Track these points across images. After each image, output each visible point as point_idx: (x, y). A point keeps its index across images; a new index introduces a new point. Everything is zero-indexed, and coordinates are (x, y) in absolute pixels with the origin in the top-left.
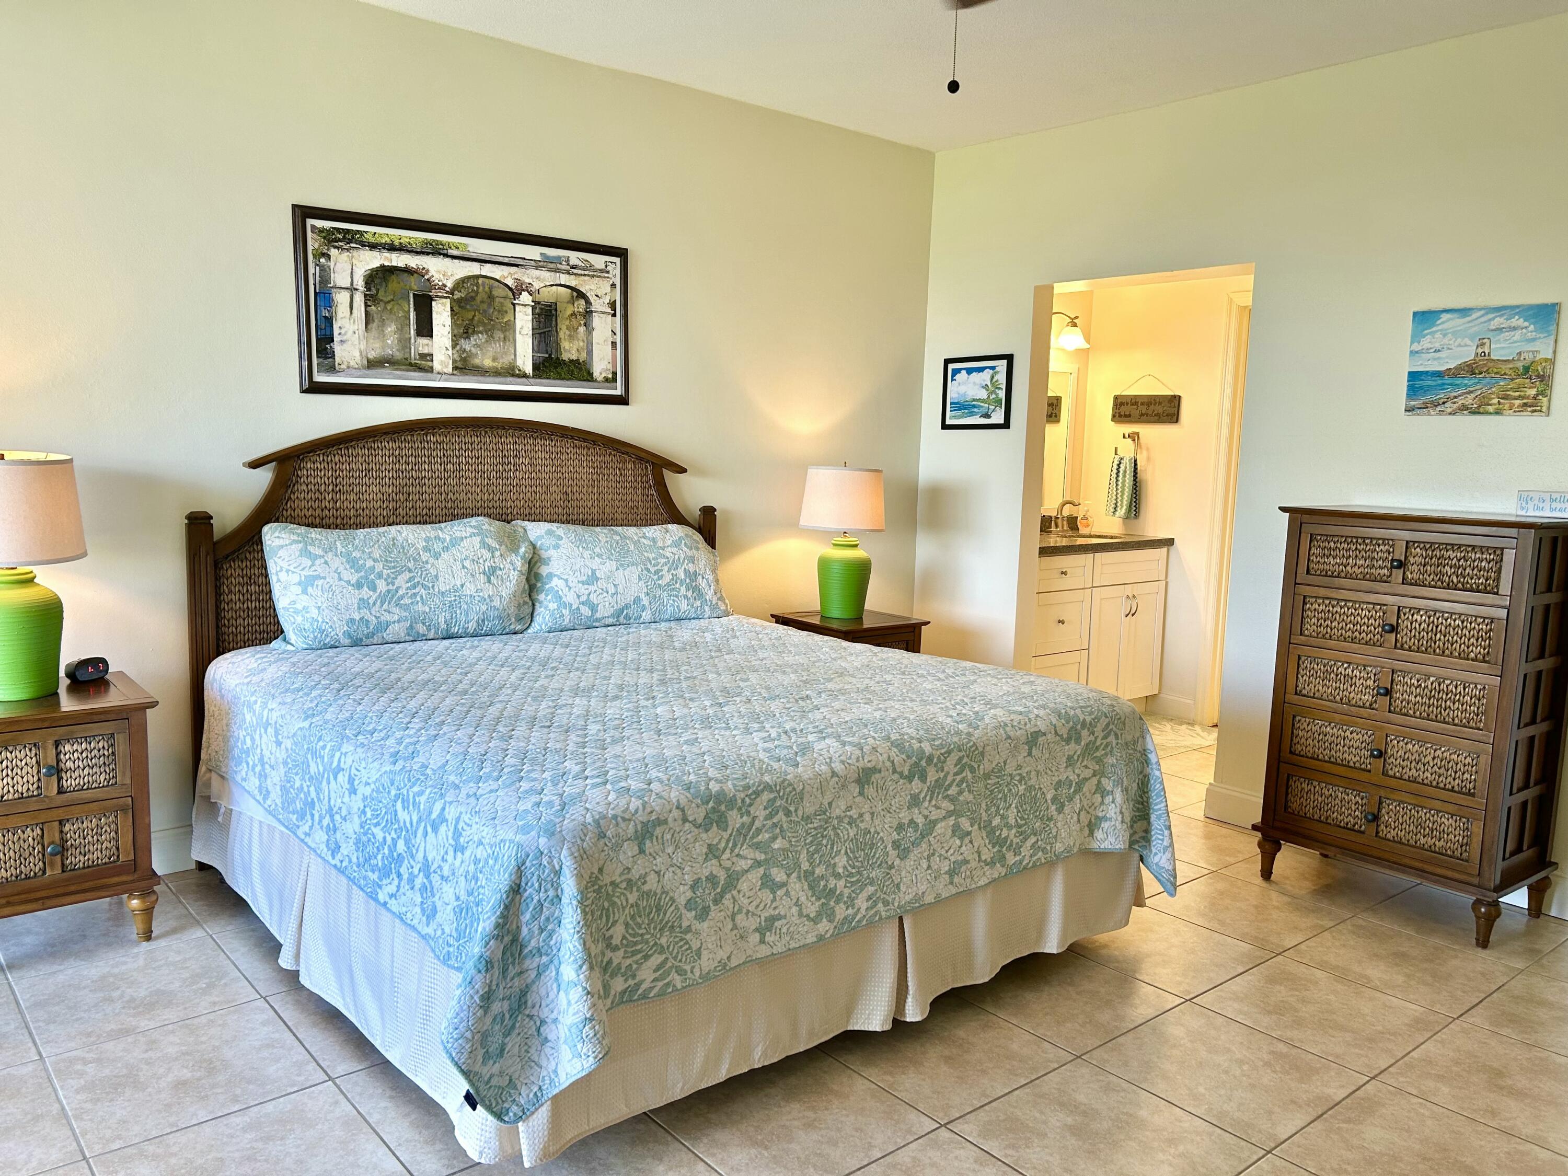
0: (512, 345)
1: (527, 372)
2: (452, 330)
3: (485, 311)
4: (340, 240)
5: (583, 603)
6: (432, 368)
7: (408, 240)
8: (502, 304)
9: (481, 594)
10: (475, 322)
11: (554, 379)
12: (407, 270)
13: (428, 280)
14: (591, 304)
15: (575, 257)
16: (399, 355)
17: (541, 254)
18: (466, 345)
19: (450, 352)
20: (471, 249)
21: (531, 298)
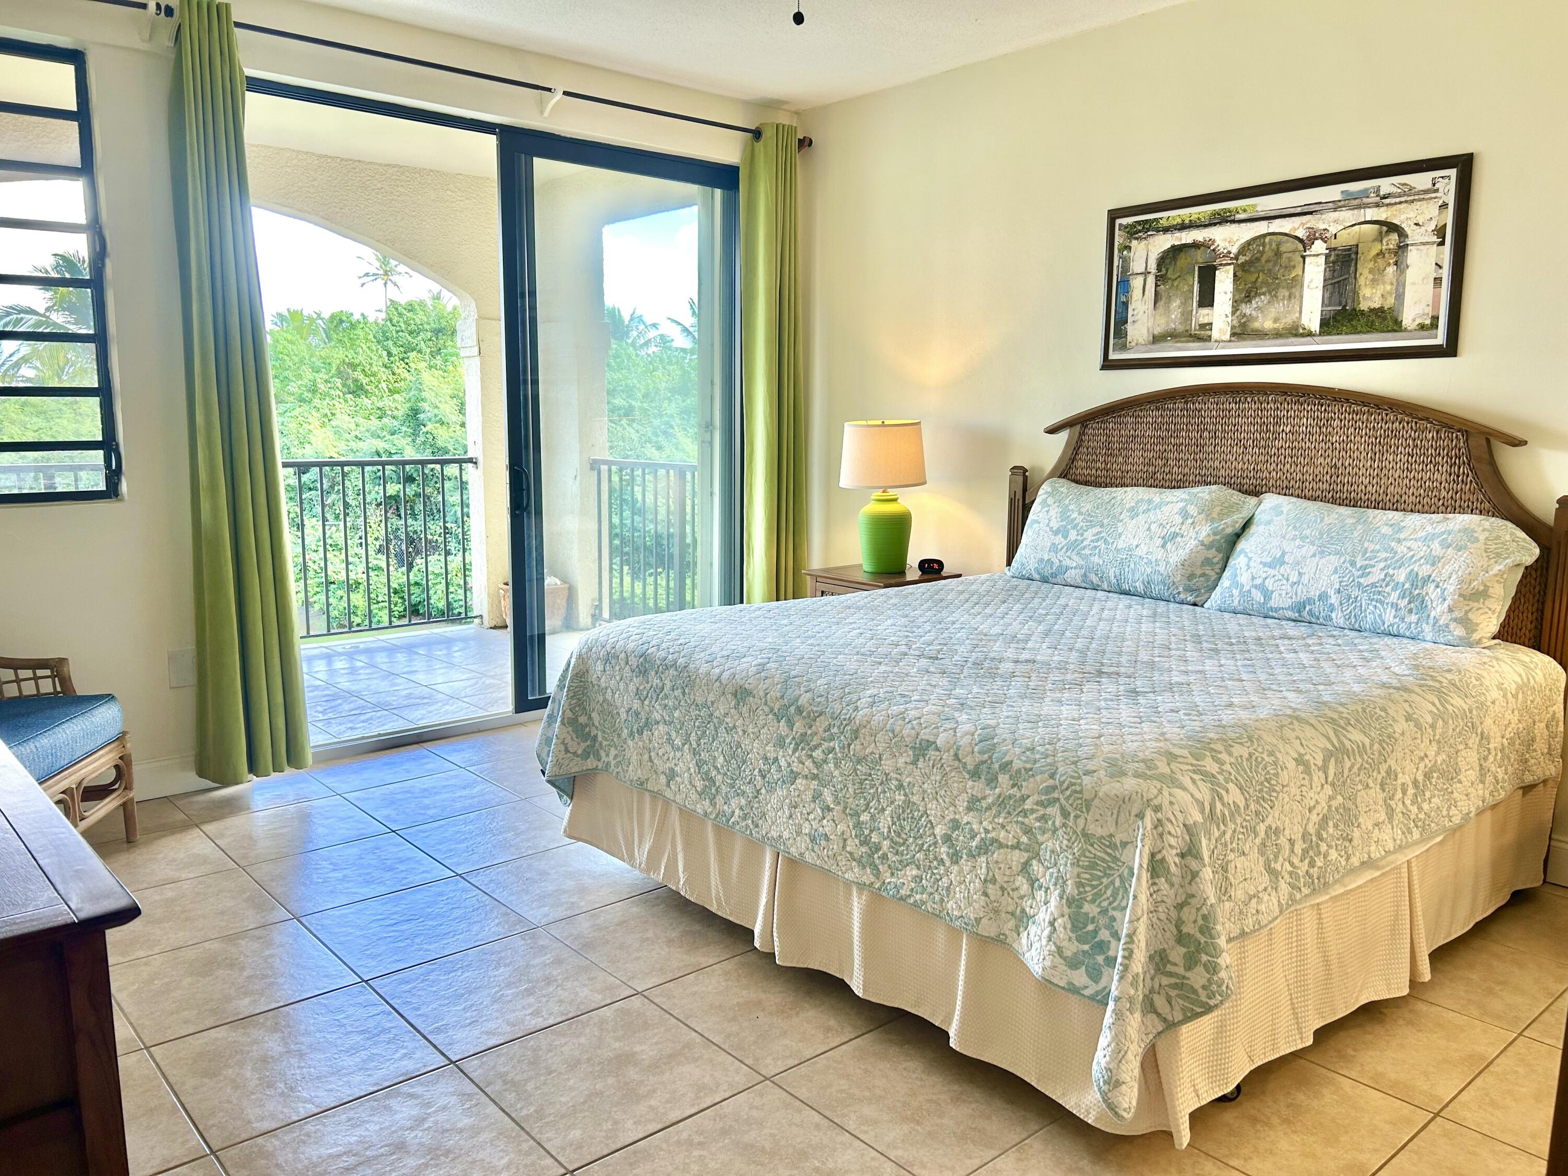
0: (1298, 303)
1: (1313, 330)
2: (1234, 296)
3: (1270, 270)
4: (1140, 231)
5: (1256, 587)
6: (1210, 336)
7: (1197, 216)
8: (1290, 259)
9: (1150, 557)
10: (1258, 284)
11: (1346, 334)
12: (1195, 245)
13: (1214, 250)
14: (1407, 236)
15: (1386, 184)
16: (1180, 328)
17: (1342, 192)
18: (1247, 309)
19: (1229, 319)
20: (1259, 209)
21: (1325, 245)
